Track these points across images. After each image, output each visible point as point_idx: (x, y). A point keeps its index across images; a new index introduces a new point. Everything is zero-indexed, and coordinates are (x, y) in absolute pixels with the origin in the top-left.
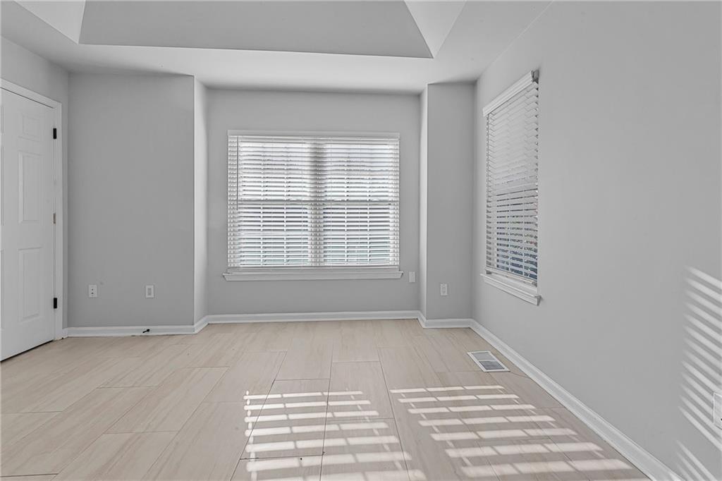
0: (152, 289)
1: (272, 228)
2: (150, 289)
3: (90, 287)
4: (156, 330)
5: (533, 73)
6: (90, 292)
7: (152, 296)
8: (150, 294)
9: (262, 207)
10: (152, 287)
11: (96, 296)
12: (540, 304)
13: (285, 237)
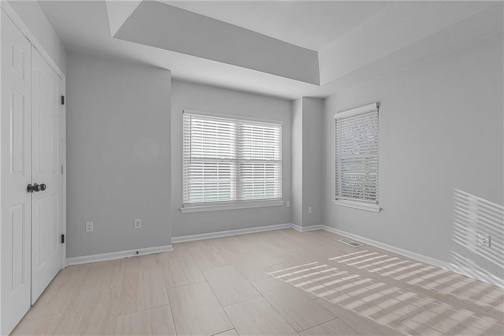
0: (140, 223)
1: (211, 177)
2: (138, 222)
3: (88, 224)
4: (143, 252)
5: (377, 103)
6: (88, 227)
7: (140, 227)
8: (138, 226)
9: (203, 162)
10: (140, 220)
11: (93, 230)
12: (381, 212)
13: (218, 183)
